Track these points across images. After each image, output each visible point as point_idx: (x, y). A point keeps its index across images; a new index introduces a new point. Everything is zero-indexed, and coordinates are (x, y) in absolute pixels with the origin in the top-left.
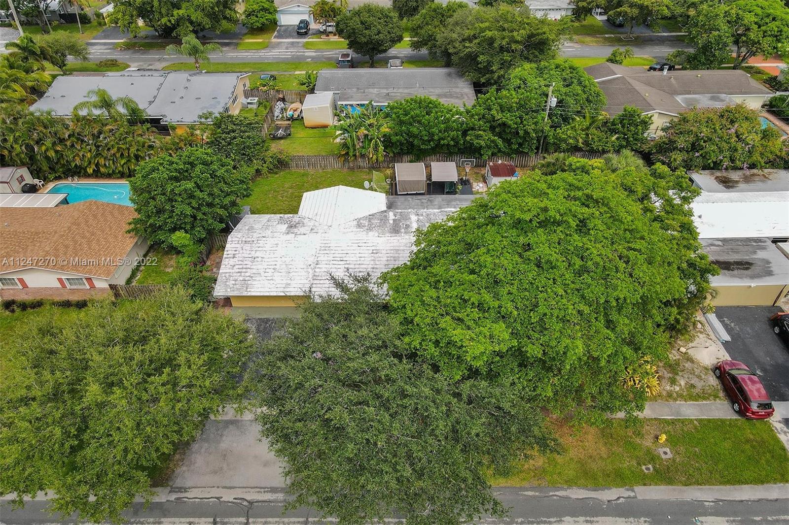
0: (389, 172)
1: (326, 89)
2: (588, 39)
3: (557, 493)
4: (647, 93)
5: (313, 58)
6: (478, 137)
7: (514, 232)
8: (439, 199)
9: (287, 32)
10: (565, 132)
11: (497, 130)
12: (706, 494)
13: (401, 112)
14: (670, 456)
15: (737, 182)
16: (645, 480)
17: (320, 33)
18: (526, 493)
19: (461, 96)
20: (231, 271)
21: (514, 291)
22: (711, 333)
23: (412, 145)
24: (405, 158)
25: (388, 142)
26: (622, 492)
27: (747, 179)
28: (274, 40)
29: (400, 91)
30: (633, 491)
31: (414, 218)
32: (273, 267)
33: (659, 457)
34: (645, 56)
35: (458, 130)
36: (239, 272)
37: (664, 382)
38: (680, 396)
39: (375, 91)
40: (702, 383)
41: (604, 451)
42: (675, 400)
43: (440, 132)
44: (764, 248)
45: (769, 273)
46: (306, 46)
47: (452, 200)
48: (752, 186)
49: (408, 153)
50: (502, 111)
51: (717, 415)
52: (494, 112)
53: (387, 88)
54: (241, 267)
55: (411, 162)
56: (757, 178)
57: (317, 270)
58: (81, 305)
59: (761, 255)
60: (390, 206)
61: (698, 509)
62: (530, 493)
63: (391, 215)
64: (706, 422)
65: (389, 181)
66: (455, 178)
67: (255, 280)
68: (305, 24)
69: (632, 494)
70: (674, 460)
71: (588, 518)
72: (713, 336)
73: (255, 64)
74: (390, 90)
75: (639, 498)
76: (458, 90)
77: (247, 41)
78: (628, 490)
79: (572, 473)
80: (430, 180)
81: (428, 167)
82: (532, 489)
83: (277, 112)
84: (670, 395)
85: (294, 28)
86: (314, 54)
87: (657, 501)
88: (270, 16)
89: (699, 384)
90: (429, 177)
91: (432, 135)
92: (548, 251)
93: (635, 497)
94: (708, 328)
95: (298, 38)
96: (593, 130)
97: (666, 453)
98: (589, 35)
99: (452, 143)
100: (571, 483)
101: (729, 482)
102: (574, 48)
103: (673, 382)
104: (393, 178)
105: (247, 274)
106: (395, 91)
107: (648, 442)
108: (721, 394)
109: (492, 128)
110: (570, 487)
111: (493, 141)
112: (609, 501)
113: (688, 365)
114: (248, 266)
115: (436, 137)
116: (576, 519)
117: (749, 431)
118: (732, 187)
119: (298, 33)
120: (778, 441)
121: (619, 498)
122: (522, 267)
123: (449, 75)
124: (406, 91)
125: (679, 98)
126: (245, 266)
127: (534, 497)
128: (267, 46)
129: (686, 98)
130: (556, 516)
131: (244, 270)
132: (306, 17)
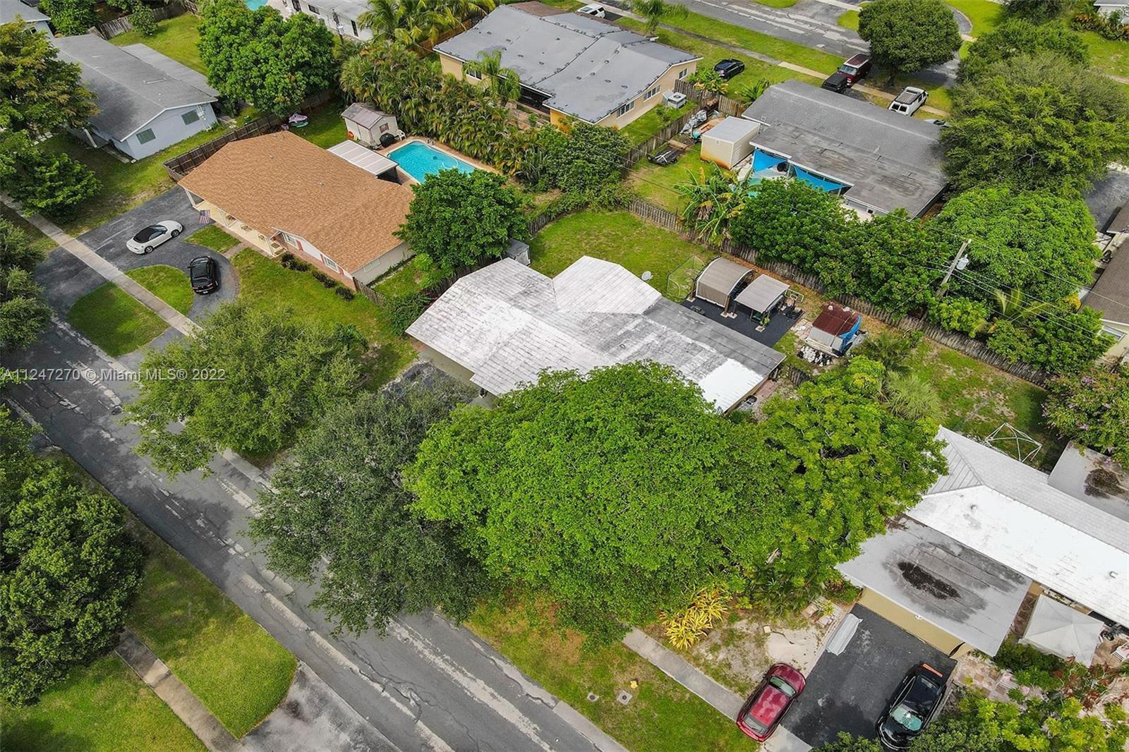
1: (759, 115)
3: (497, 661)
5: (829, 43)
14: (625, 702)
15: (1119, 492)
16: (577, 701)
18: (475, 643)
20: (434, 314)
26: (547, 697)
30: (556, 703)
32: (469, 328)
33: (615, 696)
36: (440, 319)
38: (706, 666)
40: (742, 670)
42: (698, 665)
51: (718, 704)
54: (445, 314)
57: (501, 352)
60: (649, 312)
62: (478, 646)
64: (697, 702)
67: (445, 334)
69: (552, 703)
70: (624, 707)
71: (496, 694)
72: (824, 639)
75: (554, 711)
78: (553, 699)
82: (484, 644)
83: (689, 125)
84: (695, 659)
86: (836, 37)
87: (565, 723)
89: (737, 669)
93: (552, 708)
94: (829, 629)
97: (625, 697)
100: (516, 661)
103: (715, 649)
105: (444, 325)
107: (620, 679)
110: (513, 663)
112: (527, 695)
113: (751, 646)
114: (451, 317)
116: (486, 687)
121: (538, 698)
126: (448, 316)
127: (477, 650)
130: (475, 675)
131: (445, 320)
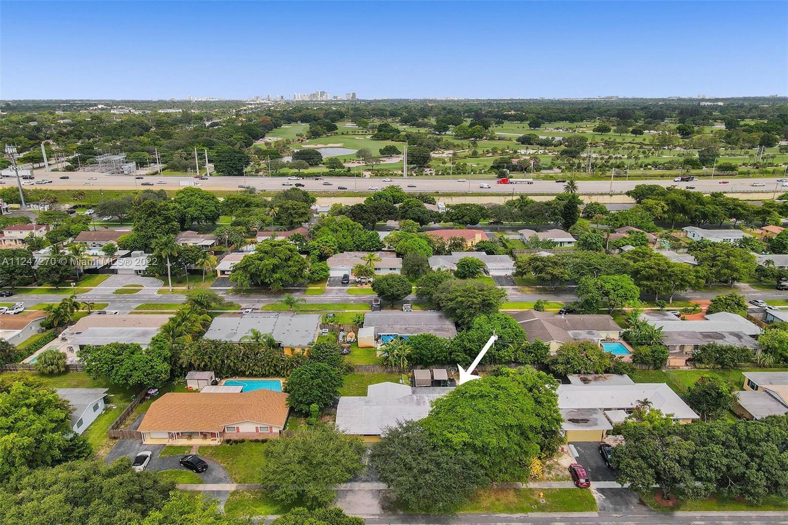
0: (410, 374)
1: (370, 325)
2: (526, 289)
3: (495, 515)
4: (551, 329)
5: (355, 301)
6: (457, 356)
7: (470, 400)
8: (438, 389)
9: (334, 283)
10: (503, 353)
11: (468, 352)
12: (558, 515)
13: (417, 342)
14: (545, 502)
15: (590, 381)
16: (532, 511)
17: (356, 283)
18: (482, 515)
19: (448, 330)
20: (341, 423)
21: (471, 422)
22: (571, 454)
23: (423, 359)
24: (419, 367)
25: (409, 357)
26: (523, 515)
27: (596, 379)
28: (328, 288)
29: (413, 326)
30: (527, 514)
31: (426, 398)
33: (540, 503)
34: (560, 302)
35: (446, 352)
36: (345, 423)
37: (545, 473)
38: (552, 479)
39: (399, 326)
40: (562, 474)
41: (516, 501)
42: (550, 480)
43: (437, 353)
44: (596, 413)
45: (596, 425)
46: (349, 291)
47: (444, 390)
48: (598, 382)
49: (420, 364)
50: (470, 342)
51: (567, 487)
52: (465, 343)
53: (405, 325)
55: (422, 369)
56: (601, 379)
58: (264, 441)
59: (595, 416)
60: (414, 392)
61: (555, 520)
63: (415, 397)
64: (562, 490)
65: (410, 379)
66: (446, 378)
67: (353, 427)
68: (346, 277)
71: (508, 523)
72: (571, 455)
73: (319, 305)
74: (407, 326)
75: (530, 516)
76: (446, 327)
77: (310, 288)
78: (525, 514)
79: (502, 508)
80: (433, 379)
81: (432, 371)
82: (484, 514)
83: (341, 339)
84: (548, 479)
85: (339, 280)
86: (355, 298)
87: (537, 517)
88: (326, 273)
89: (561, 475)
90: (432, 377)
91: (433, 356)
92: (482, 406)
93: (528, 516)
94: (569, 452)
95: (342, 286)
96: (519, 352)
98: (527, 286)
99: (444, 359)
100: (500, 512)
101: (568, 511)
102: (517, 295)
103: (549, 473)
104: (413, 377)
105: (349, 424)
106: (410, 326)
107: (536, 497)
108: (571, 479)
109: (465, 351)
110: (501, 513)
111: (465, 358)
112: (516, 518)
113: (557, 466)
115: (435, 356)
116: (502, 524)
117: (580, 493)
118: (587, 383)
119: (342, 283)
120: (593, 496)
121: (521, 516)
122: (474, 413)
123: (441, 317)
124: (416, 327)
125: (570, 333)
127: (485, 516)
128: (323, 292)
129: (574, 333)
132: (347, 273)
